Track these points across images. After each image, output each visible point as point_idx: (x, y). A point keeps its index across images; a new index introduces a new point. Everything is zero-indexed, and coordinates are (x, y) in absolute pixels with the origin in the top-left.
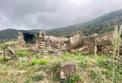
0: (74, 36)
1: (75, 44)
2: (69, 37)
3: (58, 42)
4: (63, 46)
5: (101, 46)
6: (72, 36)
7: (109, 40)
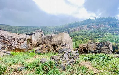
0: (35, 34)
1: (36, 43)
2: (30, 35)
3: (14, 39)
4: (22, 44)
5: (56, 46)
6: (34, 33)
7: (61, 40)
